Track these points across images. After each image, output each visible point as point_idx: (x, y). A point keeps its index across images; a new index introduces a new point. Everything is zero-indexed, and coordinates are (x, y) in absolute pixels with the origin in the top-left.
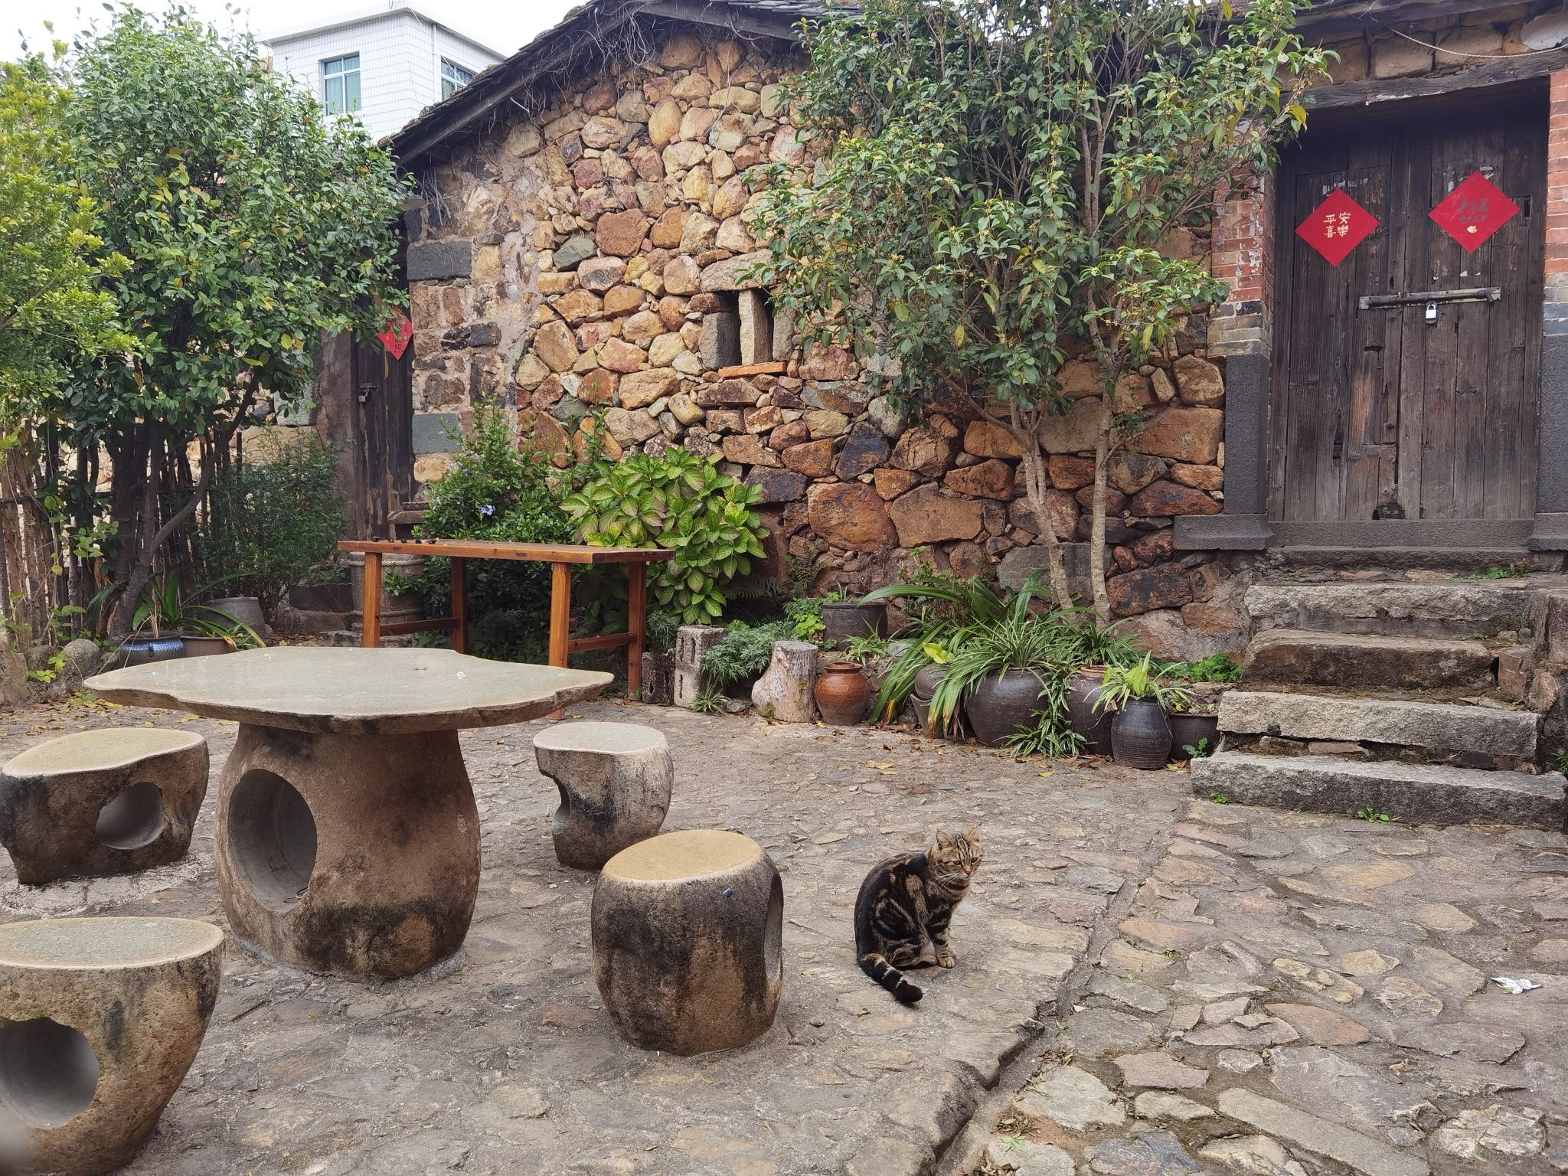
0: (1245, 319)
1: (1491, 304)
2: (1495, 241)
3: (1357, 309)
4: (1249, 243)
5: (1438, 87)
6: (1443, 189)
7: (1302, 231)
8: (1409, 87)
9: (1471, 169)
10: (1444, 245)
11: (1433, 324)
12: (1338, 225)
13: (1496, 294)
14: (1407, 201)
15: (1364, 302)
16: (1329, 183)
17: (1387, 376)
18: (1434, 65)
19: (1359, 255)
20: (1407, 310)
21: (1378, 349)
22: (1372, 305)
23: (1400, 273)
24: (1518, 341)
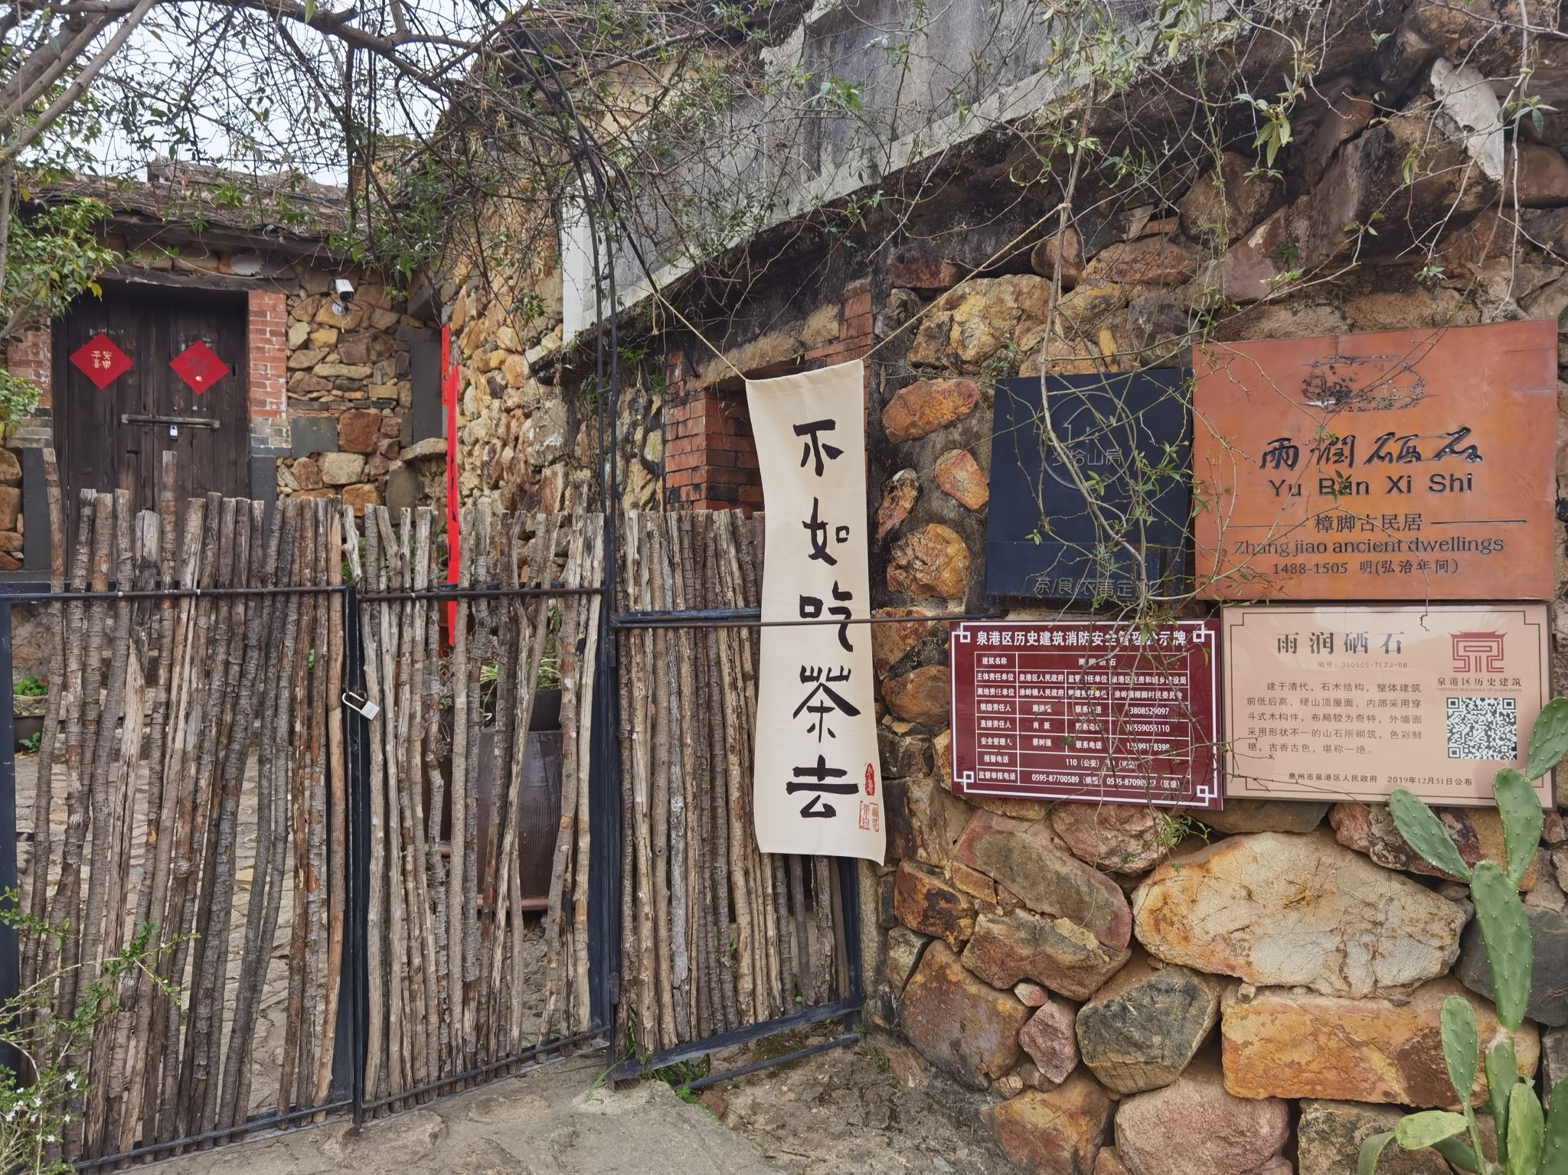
0: (38, 421)
1: (213, 430)
2: (215, 389)
3: (120, 423)
4: (39, 364)
5: (177, 282)
6: (178, 348)
7: (74, 359)
8: (156, 278)
9: (196, 338)
10: (181, 386)
11: (174, 440)
12: (103, 360)
13: (217, 424)
14: (153, 350)
15: (125, 418)
16: (95, 328)
17: (144, 474)
18: (173, 266)
19: (120, 384)
20: (156, 429)
21: (136, 453)
22: (131, 421)
23: (150, 402)
24: (232, 456)
